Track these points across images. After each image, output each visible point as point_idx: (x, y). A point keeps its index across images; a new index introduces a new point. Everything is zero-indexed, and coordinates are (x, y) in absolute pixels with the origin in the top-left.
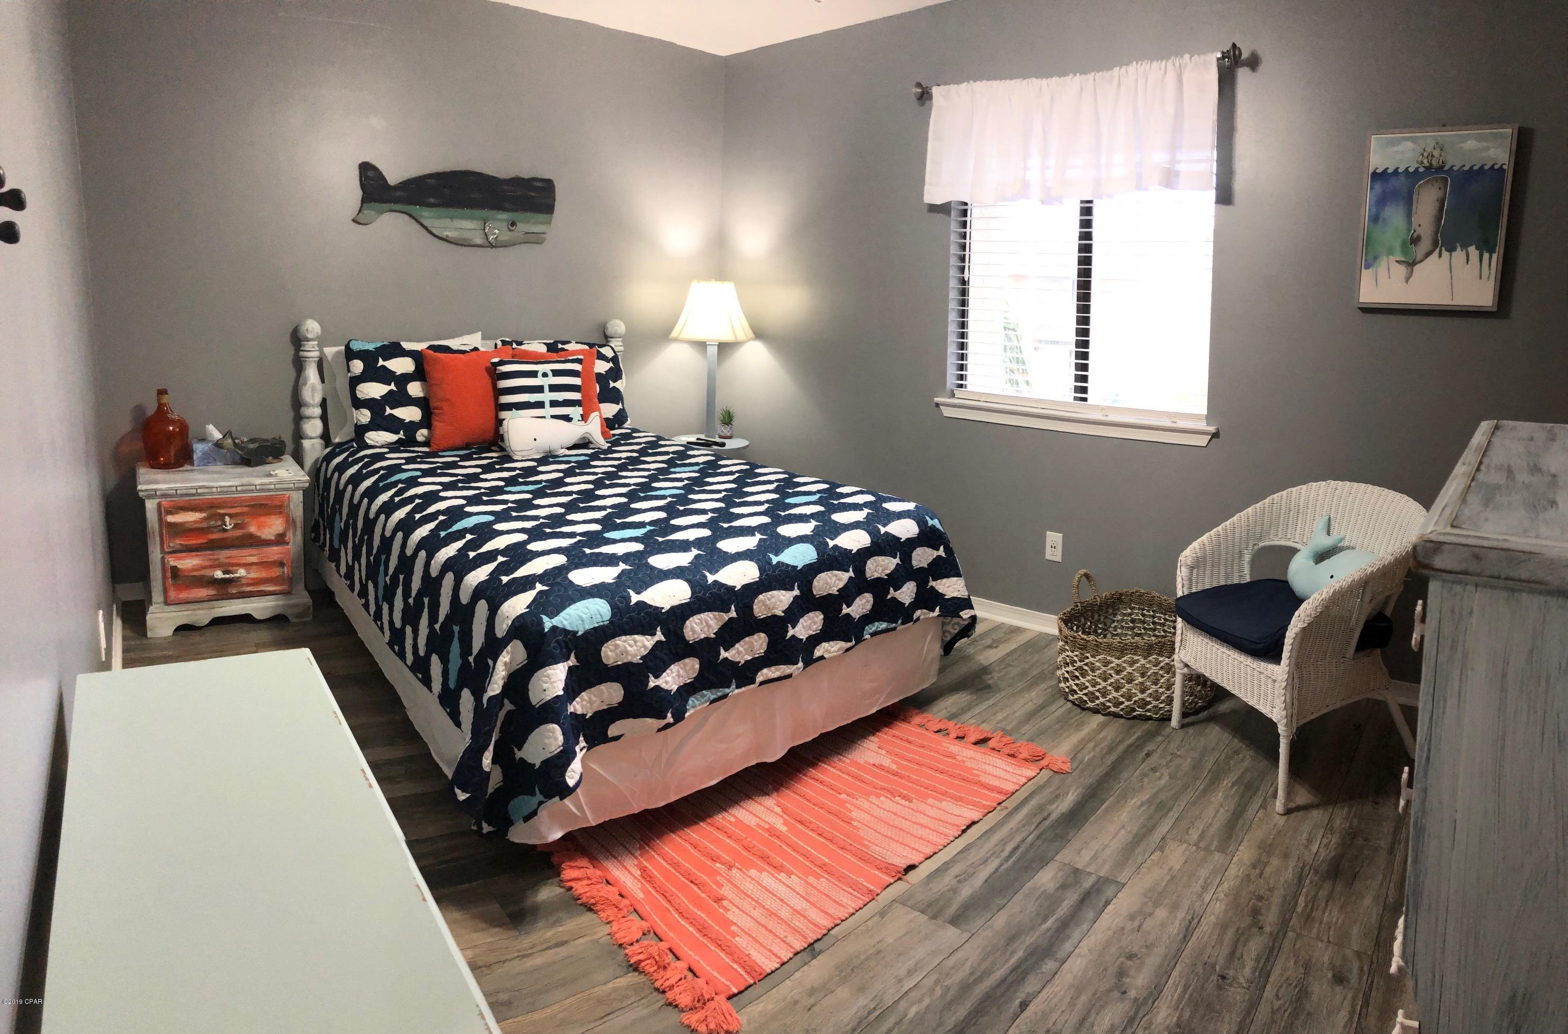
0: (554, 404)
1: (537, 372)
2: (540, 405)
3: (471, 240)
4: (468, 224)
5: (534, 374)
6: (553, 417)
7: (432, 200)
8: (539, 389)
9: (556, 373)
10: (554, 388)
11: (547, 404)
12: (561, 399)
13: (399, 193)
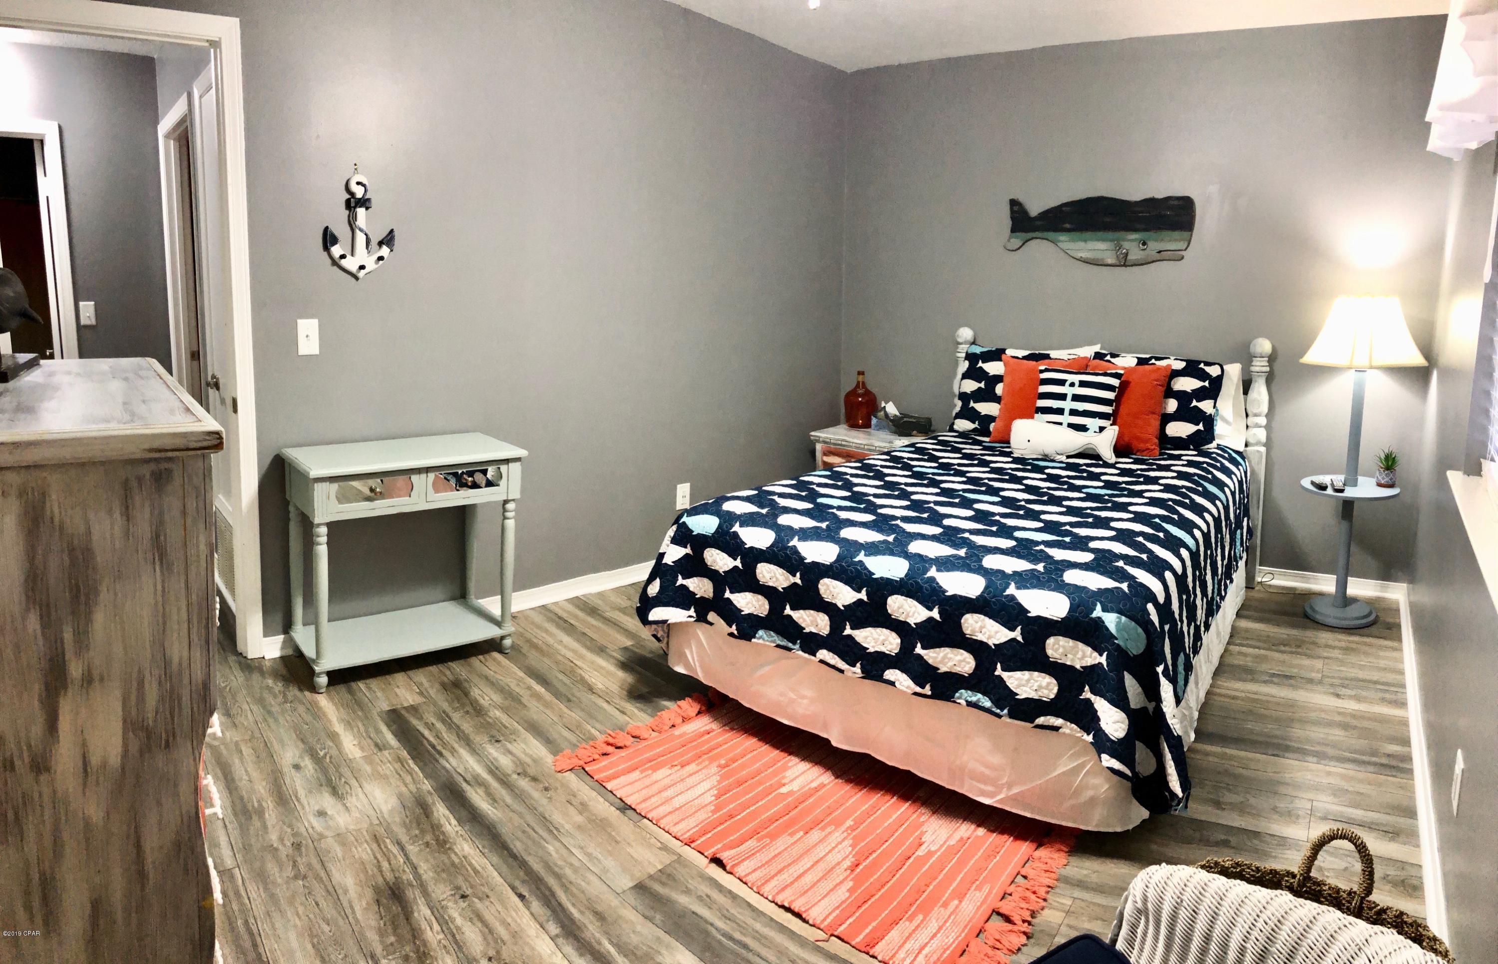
0: (1073, 412)
1: (1065, 381)
2: (1060, 411)
3: (1102, 259)
4: (1101, 246)
5: (1062, 382)
6: (1070, 426)
7: (1068, 226)
8: (1062, 397)
9: (1083, 384)
10: (1076, 398)
11: (1067, 412)
12: (1081, 409)
13: (1039, 223)
